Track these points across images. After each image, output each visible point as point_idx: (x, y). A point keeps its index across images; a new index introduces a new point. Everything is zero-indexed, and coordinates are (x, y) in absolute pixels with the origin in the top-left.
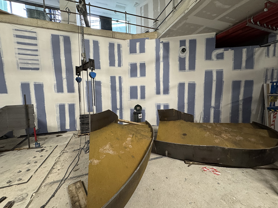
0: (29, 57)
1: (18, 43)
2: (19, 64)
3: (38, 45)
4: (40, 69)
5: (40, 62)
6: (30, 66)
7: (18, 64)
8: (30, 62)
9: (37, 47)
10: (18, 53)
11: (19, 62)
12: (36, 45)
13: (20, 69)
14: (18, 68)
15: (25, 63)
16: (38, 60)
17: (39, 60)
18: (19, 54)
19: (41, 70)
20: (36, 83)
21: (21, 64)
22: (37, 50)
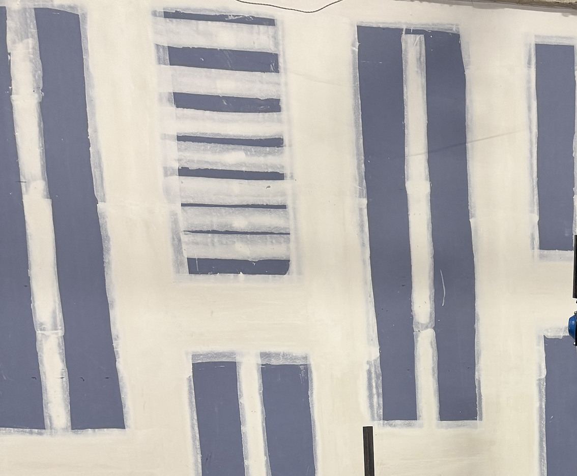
0: (237, 190)
1: (182, 100)
2: (185, 238)
3: (283, 105)
4: (293, 266)
5: (291, 222)
6: (242, 250)
7: (180, 240)
8: (240, 221)
9: (280, 121)
10: (176, 166)
11: (183, 225)
12: (272, 106)
13: (191, 272)
14: (178, 264)
15: (215, 228)
16: (283, 207)
17: (289, 203)
18: (184, 172)
19: (300, 273)
20: (274, 362)
21: (191, 237)
22: (276, 143)
